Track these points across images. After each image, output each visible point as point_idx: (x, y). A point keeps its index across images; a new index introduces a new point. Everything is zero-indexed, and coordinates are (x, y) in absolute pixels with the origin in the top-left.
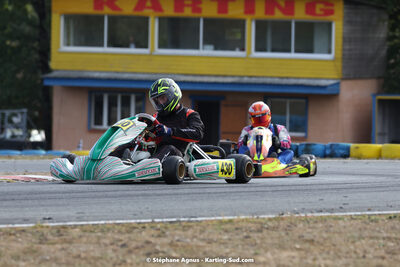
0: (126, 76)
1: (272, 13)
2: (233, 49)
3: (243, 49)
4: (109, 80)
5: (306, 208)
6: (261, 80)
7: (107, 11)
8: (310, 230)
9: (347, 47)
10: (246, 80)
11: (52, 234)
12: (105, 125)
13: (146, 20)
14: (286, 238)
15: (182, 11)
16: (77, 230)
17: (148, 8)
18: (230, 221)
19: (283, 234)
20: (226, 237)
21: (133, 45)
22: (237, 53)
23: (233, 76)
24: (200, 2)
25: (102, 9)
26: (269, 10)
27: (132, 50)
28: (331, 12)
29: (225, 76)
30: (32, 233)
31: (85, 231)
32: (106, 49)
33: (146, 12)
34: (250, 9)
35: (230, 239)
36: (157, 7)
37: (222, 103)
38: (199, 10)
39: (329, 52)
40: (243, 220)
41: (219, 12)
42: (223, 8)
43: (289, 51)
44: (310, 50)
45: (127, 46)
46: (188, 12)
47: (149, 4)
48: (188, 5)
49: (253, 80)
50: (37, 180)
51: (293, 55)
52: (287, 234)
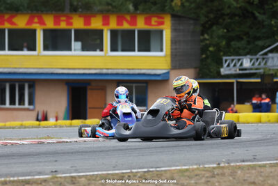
0: (21, 71)
1: (122, 25)
2: (95, 50)
3: (102, 50)
4: (10, 73)
5: (231, 159)
6: (115, 71)
7: (7, 26)
8: (248, 175)
9: (174, 47)
10: (105, 71)
11: (68, 183)
12: (8, 105)
13: (34, 31)
14: (235, 181)
15: (59, 24)
16: (83, 179)
17: (36, 23)
18: (187, 170)
19: (231, 178)
20: (193, 182)
21: (25, 49)
22: (98, 53)
23: (95, 69)
24: (72, 18)
25: (3, 24)
26: (120, 23)
27: (26, 52)
28: (162, 23)
29: (90, 69)
30: (53, 182)
31: (89, 180)
32: (7, 52)
33: (34, 26)
34: (106, 23)
35: (196, 183)
36: (42, 22)
37: (89, 87)
38: (71, 24)
39: (162, 50)
40: (195, 169)
41: (85, 24)
42: (87, 22)
43: (134, 50)
44: (148, 50)
45: (22, 50)
46: (63, 25)
47: (36, 20)
48: (63, 21)
49: (110, 71)
50: (12, 144)
51: (136, 53)
52: (234, 178)
